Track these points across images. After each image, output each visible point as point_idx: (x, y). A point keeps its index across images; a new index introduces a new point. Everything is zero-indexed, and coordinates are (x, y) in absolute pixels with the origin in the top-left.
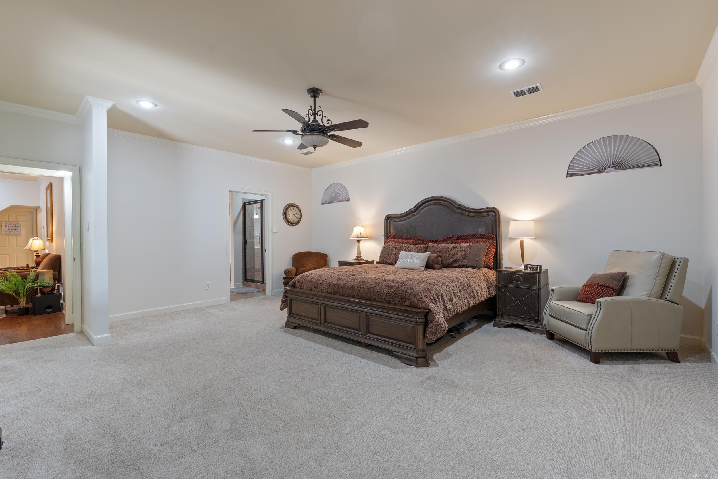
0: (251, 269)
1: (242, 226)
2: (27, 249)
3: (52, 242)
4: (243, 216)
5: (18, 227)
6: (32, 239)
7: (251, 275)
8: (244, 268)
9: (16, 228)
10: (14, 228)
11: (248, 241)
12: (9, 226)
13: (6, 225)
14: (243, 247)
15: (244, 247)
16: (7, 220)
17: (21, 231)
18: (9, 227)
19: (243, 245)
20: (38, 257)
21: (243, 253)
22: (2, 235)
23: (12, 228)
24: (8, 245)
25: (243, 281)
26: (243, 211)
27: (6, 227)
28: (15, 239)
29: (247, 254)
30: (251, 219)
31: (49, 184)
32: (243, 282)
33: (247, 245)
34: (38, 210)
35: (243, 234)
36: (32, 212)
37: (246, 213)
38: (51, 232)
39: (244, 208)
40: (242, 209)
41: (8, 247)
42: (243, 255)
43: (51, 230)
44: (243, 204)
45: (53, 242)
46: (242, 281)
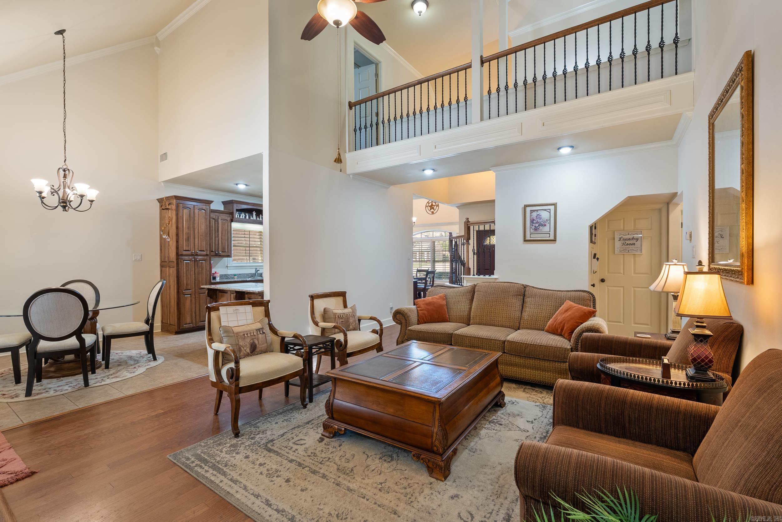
2: (656, 290)
3: (748, 284)
5: (637, 239)
6: (668, 266)
9: (634, 241)
10: (631, 242)
12: (625, 237)
13: (620, 237)
16: (622, 228)
17: (642, 246)
18: (624, 240)
20: (701, 341)
22: (614, 253)
23: (629, 242)
24: (622, 272)
27: (620, 239)
28: (633, 260)
31: (741, 62)
34: (670, 206)
36: (660, 210)
38: (748, 244)
41: (623, 275)
43: (747, 237)
45: (752, 283)
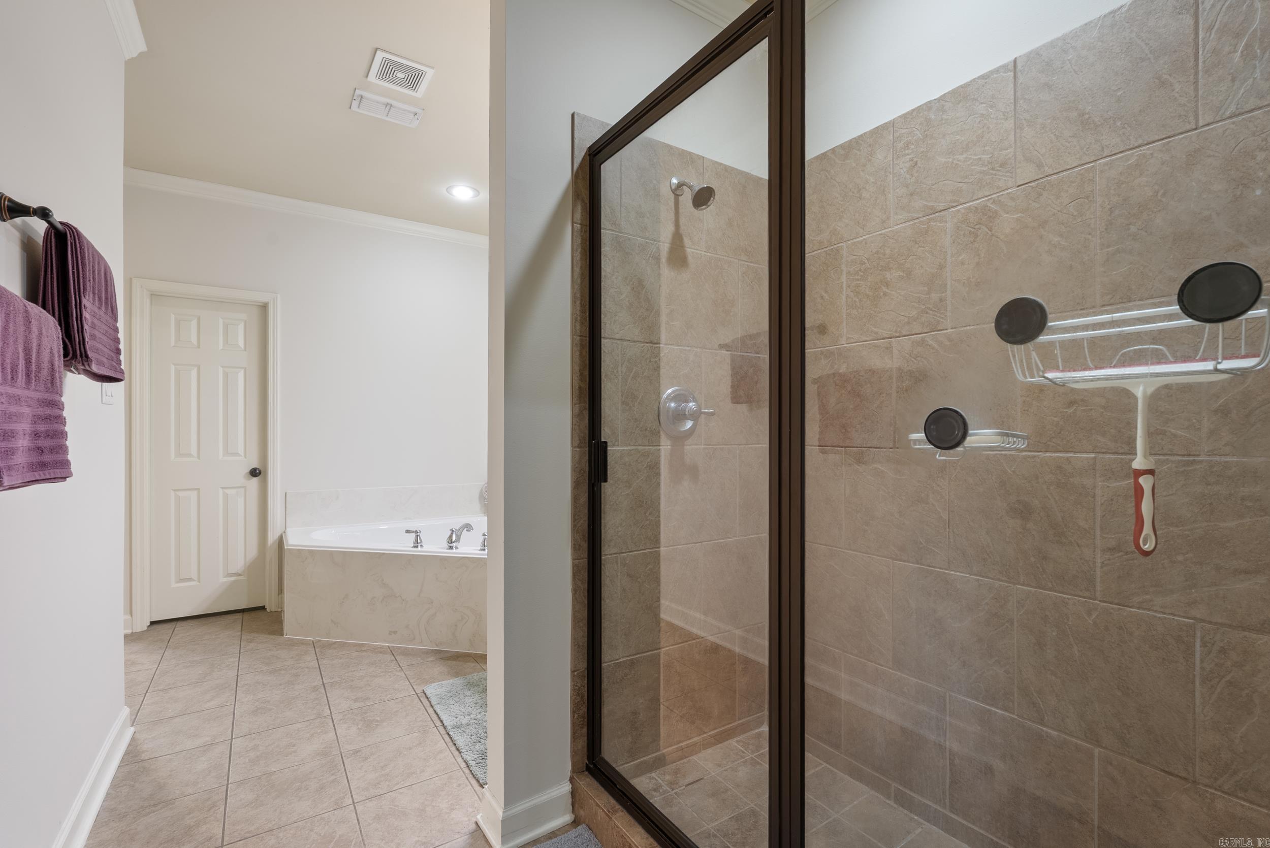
0: (632, 663)
1: (573, 333)
4: (578, 256)
7: (635, 713)
8: (583, 665)
11: (614, 451)
14: (575, 499)
15: (584, 498)
19: (576, 485)
21: (576, 547)
25: (573, 771)
26: (578, 216)
29: (608, 552)
30: (640, 282)
32: (571, 780)
33: (608, 489)
35: (577, 395)
37: (606, 235)
39: (585, 194)
40: (577, 195)
42: (575, 566)
44: (580, 154)
46: (567, 767)
